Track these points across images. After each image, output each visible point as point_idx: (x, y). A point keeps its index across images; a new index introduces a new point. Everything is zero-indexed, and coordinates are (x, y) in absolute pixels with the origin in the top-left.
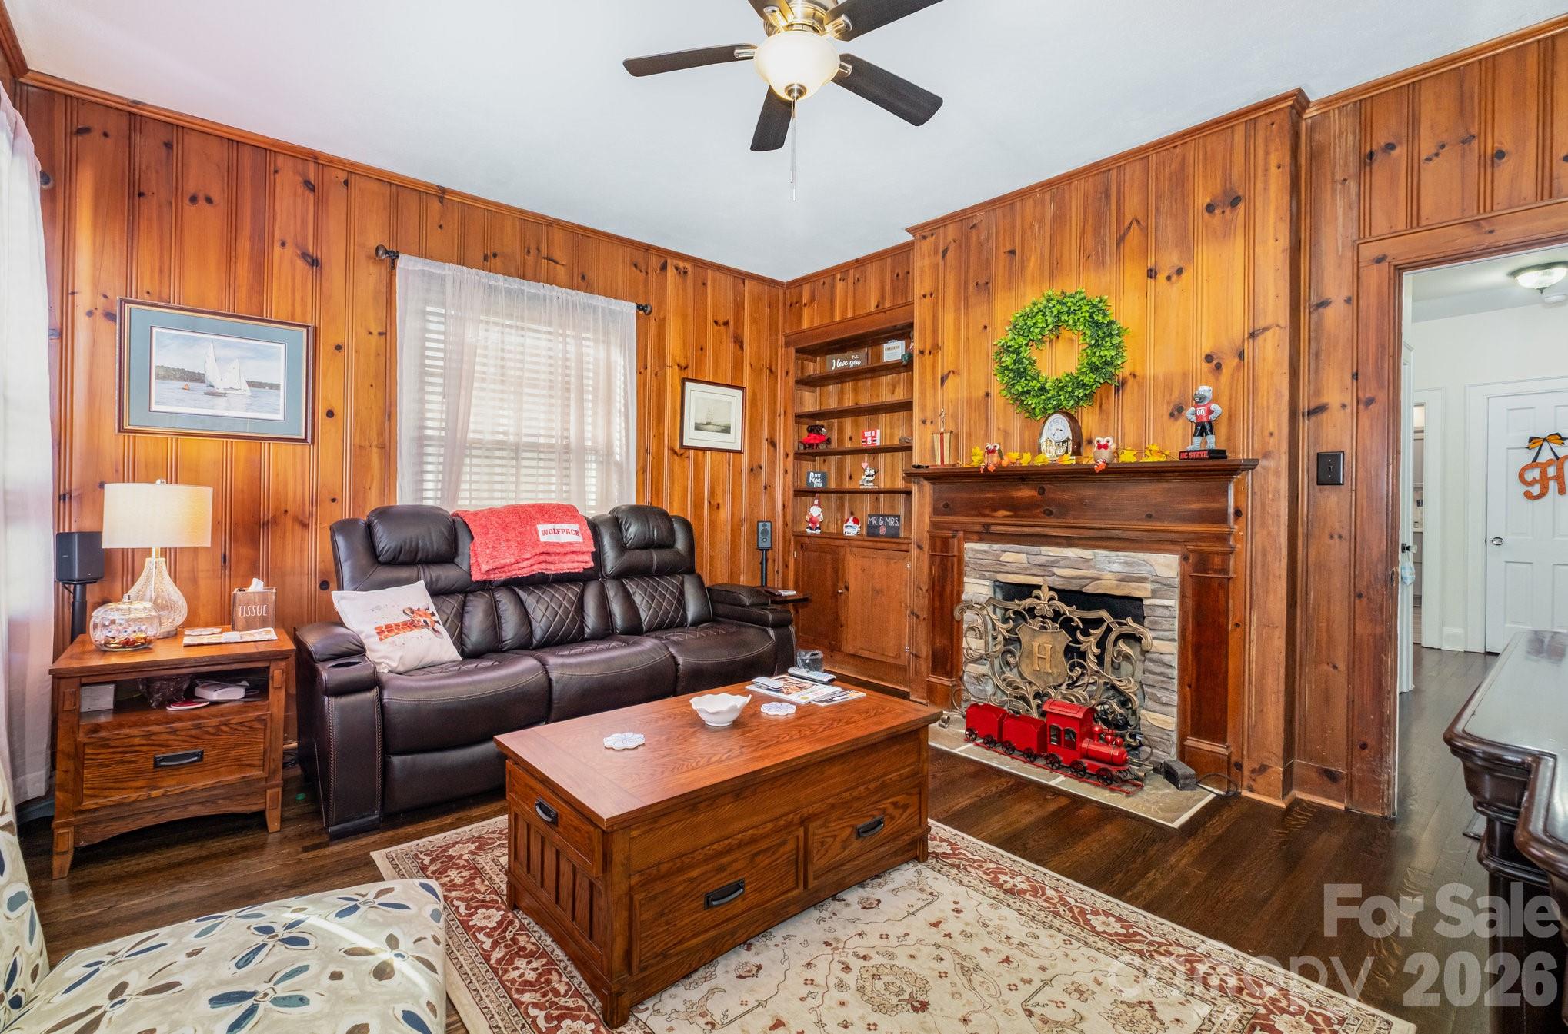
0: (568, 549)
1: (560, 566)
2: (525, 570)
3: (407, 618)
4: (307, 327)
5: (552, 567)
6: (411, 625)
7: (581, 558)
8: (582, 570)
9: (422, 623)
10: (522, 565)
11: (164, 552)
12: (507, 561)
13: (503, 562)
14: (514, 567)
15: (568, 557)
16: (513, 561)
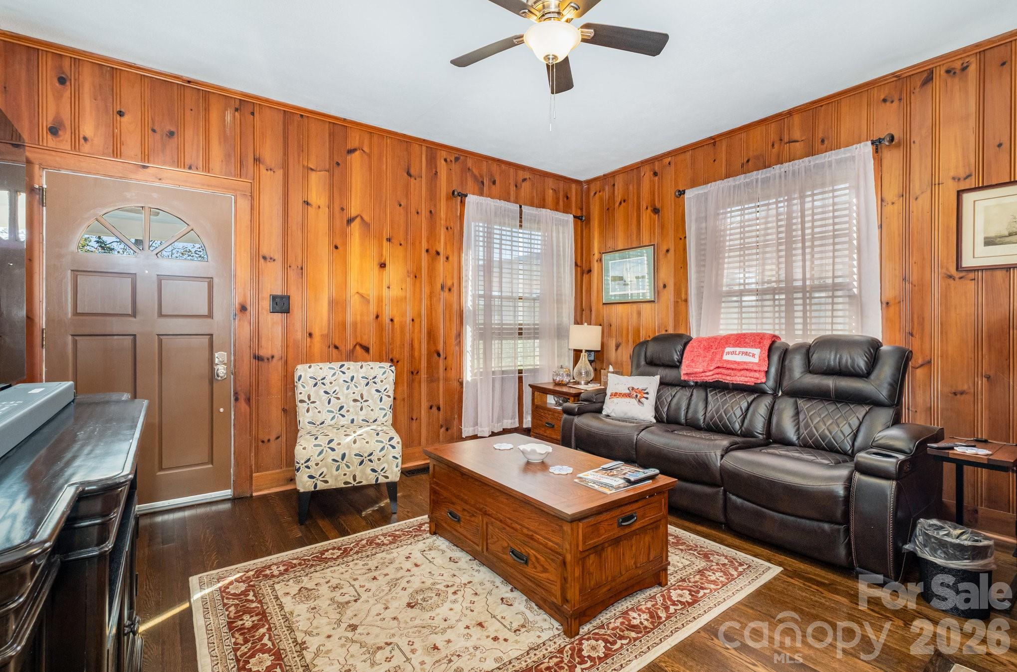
0: (742, 367)
1: (734, 378)
2: (709, 378)
3: (628, 392)
4: (654, 245)
5: (728, 378)
6: (628, 396)
7: (757, 375)
8: (753, 384)
9: (634, 396)
10: (708, 374)
11: (587, 351)
12: (698, 370)
13: (696, 370)
14: (703, 374)
15: (742, 372)
16: (701, 370)
